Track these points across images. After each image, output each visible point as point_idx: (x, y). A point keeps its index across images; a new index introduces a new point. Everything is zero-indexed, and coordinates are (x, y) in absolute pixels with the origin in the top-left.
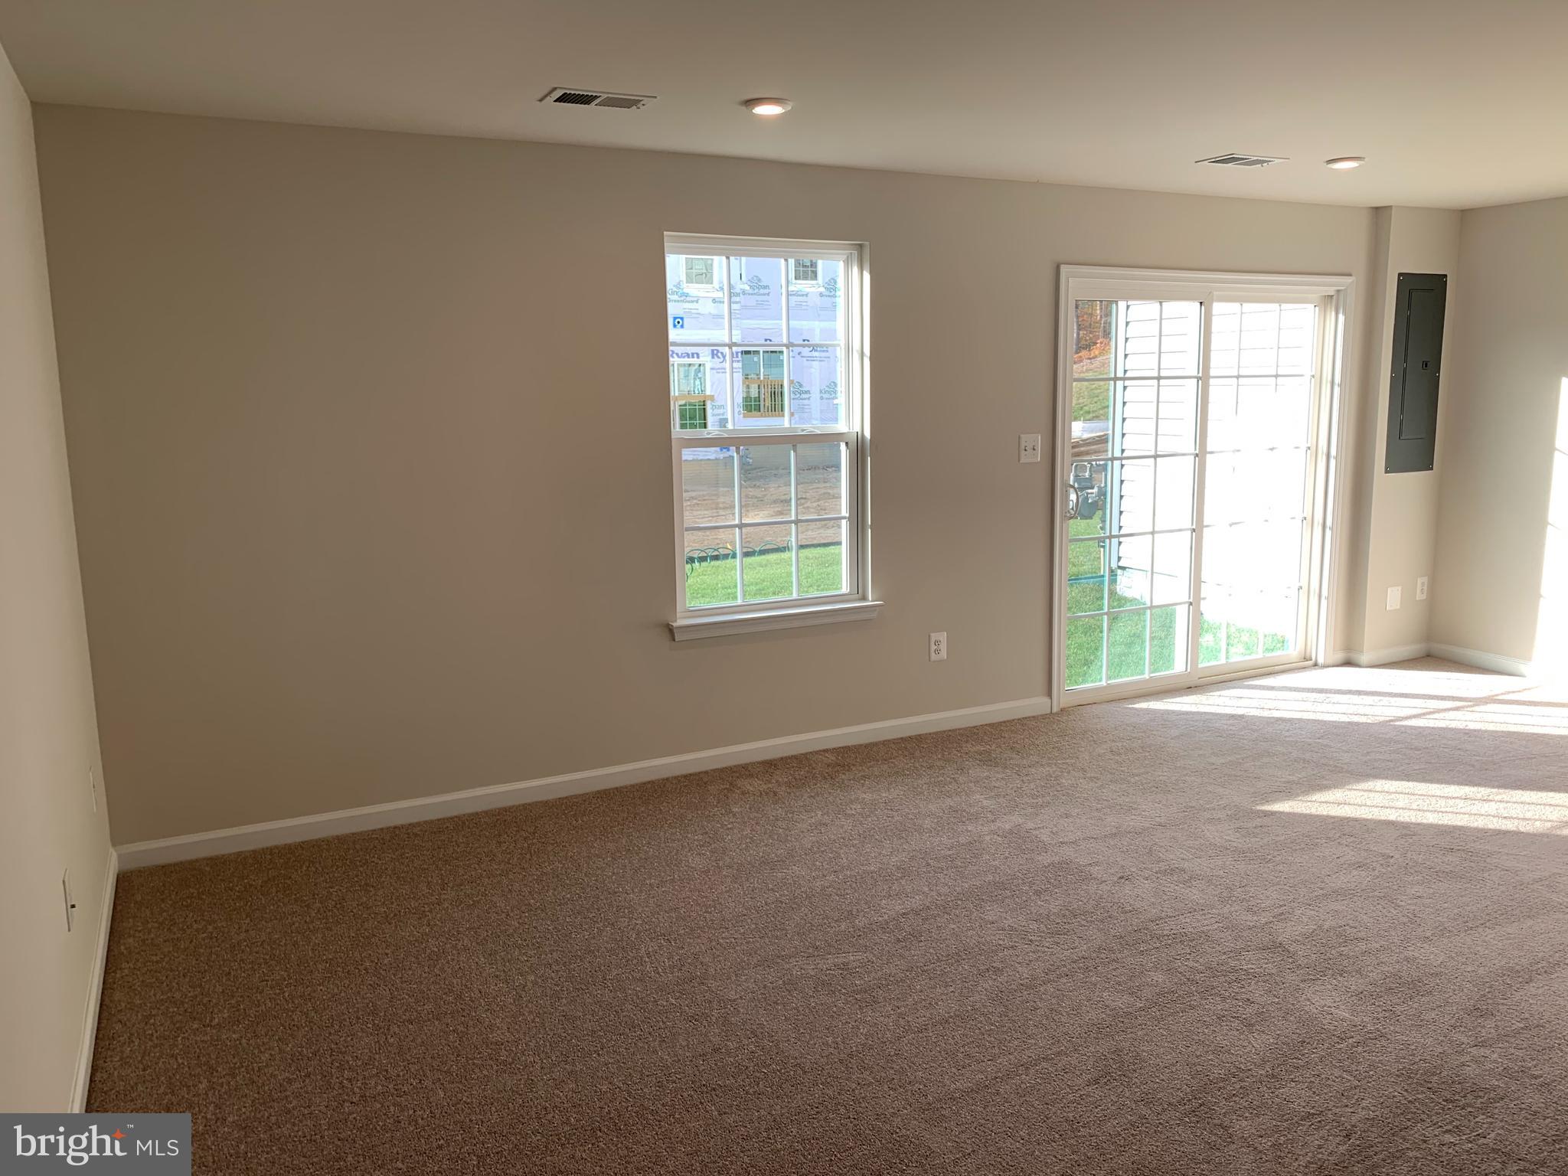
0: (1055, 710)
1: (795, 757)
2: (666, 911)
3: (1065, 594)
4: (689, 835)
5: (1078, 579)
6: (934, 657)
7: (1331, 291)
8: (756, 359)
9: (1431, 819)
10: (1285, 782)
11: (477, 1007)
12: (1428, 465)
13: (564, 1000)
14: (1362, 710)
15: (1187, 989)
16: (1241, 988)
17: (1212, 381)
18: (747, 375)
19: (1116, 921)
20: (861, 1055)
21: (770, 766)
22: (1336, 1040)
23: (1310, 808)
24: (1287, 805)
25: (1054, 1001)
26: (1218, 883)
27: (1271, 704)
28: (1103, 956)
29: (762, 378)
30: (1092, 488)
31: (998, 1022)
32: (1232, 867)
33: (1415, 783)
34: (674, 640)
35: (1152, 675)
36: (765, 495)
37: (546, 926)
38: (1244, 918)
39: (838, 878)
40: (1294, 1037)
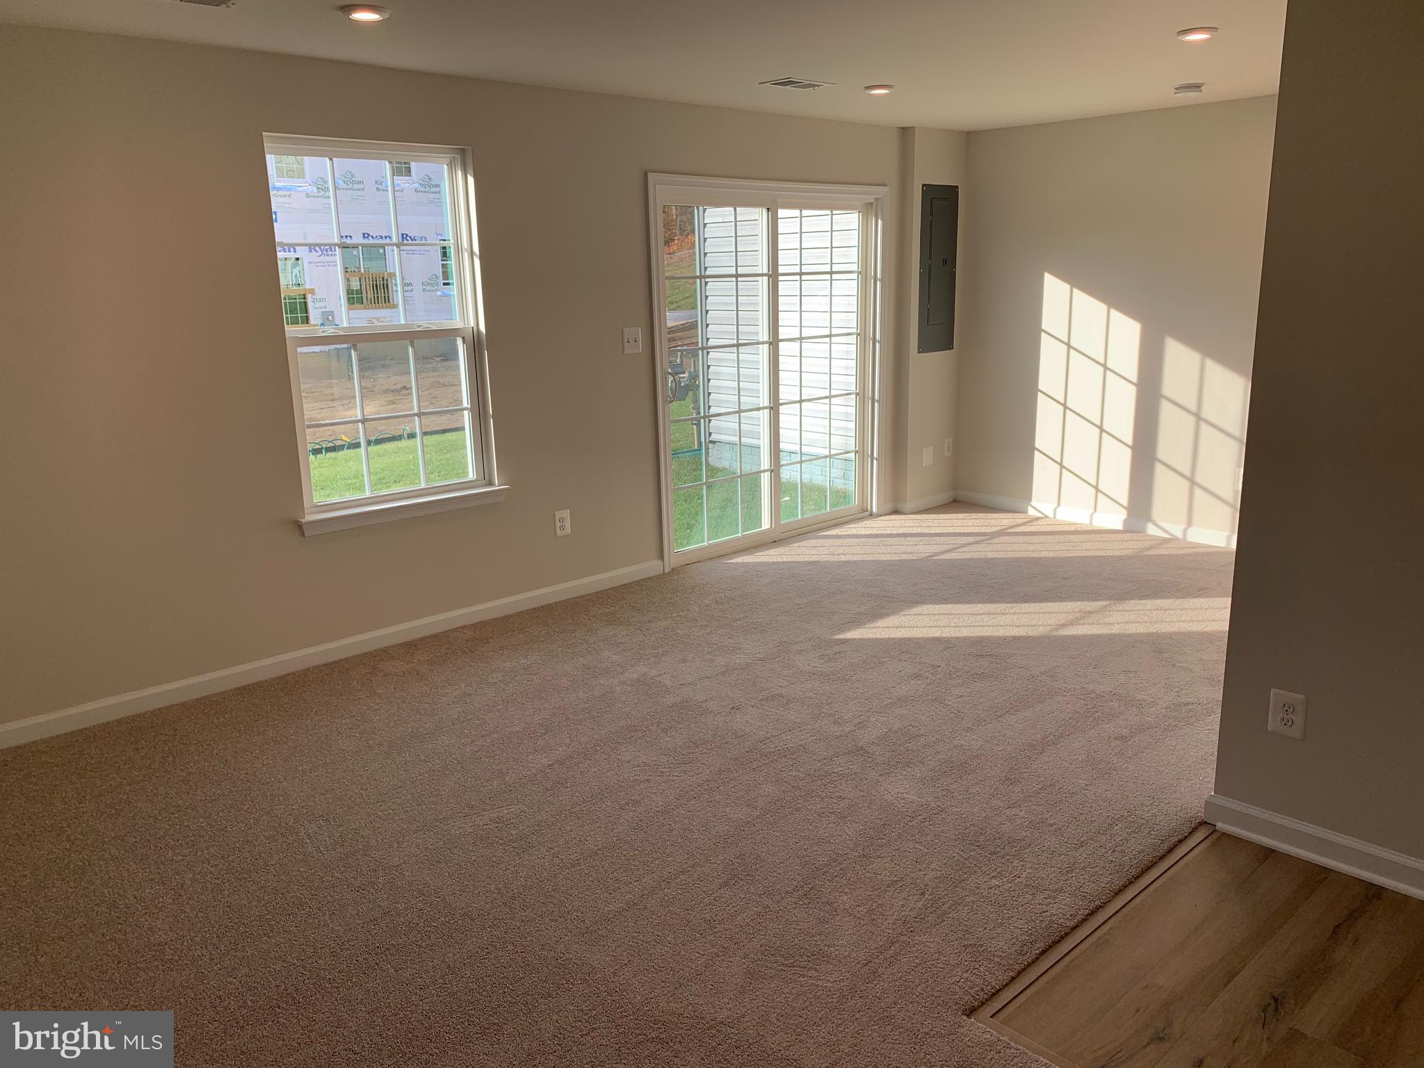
0: (666, 571)
1: (435, 636)
2: (322, 794)
3: (669, 467)
4: (336, 720)
5: (677, 454)
6: (559, 533)
7: (871, 199)
8: (355, 253)
9: (965, 633)
10: (854, 614)
11: (134, 913)
12: (948, 345)
13: (226, 892)
14: (910, 549)
15: (792, 795)
16: (834, 788)
17: (780, 278)
18: (347, 268)
19: (731, 746)
20: (523, 896)
21: (410, 647)
22: (908, 819)
23: (875, 634)
24: (857, 633)
25: (686, 821)
26: (809, 703)
27: (841, 550)
28: (722, 777)
29: (362, 272)
30: (684, 373)
31: (640, 847)
32: (819, 688)
33: (952, 605)
34: (304, 536)
35: (744, 534)
36: (374, 386)
37: (199, 824)
38: (833, 729)
39: (486, 741)
40: (878, 821)
